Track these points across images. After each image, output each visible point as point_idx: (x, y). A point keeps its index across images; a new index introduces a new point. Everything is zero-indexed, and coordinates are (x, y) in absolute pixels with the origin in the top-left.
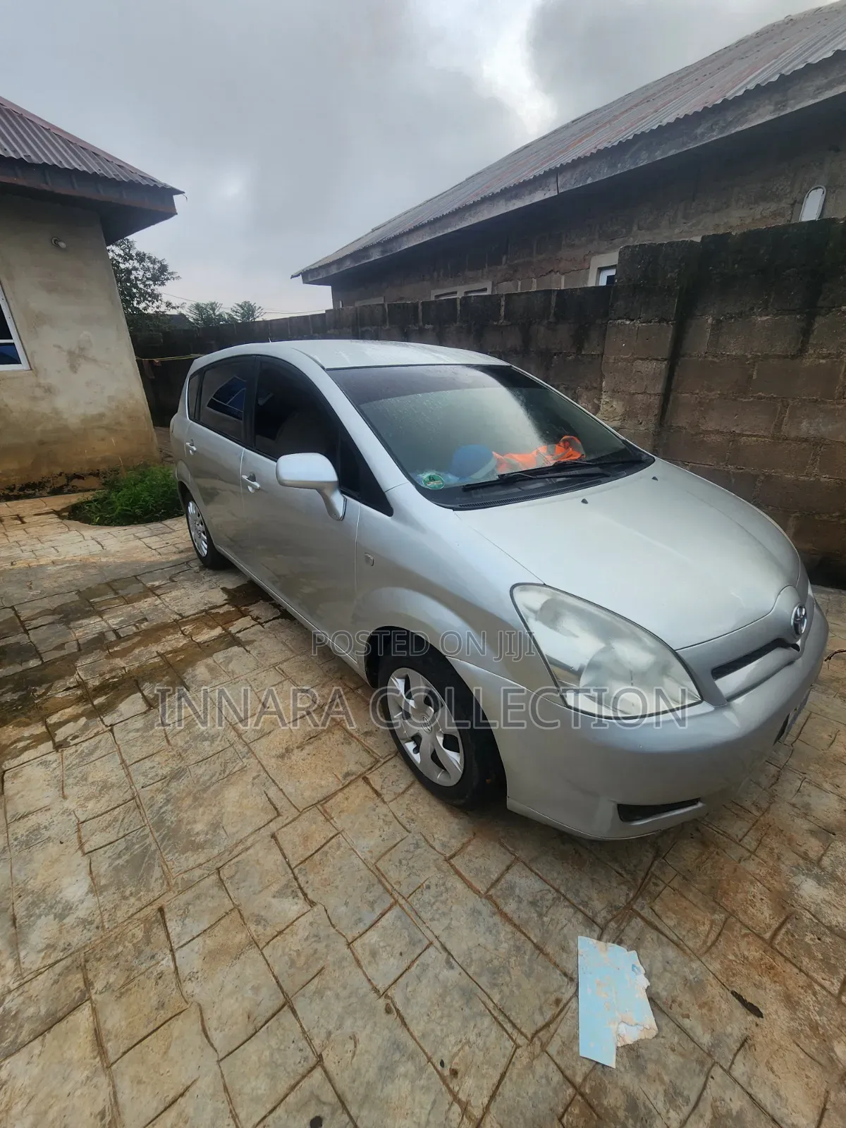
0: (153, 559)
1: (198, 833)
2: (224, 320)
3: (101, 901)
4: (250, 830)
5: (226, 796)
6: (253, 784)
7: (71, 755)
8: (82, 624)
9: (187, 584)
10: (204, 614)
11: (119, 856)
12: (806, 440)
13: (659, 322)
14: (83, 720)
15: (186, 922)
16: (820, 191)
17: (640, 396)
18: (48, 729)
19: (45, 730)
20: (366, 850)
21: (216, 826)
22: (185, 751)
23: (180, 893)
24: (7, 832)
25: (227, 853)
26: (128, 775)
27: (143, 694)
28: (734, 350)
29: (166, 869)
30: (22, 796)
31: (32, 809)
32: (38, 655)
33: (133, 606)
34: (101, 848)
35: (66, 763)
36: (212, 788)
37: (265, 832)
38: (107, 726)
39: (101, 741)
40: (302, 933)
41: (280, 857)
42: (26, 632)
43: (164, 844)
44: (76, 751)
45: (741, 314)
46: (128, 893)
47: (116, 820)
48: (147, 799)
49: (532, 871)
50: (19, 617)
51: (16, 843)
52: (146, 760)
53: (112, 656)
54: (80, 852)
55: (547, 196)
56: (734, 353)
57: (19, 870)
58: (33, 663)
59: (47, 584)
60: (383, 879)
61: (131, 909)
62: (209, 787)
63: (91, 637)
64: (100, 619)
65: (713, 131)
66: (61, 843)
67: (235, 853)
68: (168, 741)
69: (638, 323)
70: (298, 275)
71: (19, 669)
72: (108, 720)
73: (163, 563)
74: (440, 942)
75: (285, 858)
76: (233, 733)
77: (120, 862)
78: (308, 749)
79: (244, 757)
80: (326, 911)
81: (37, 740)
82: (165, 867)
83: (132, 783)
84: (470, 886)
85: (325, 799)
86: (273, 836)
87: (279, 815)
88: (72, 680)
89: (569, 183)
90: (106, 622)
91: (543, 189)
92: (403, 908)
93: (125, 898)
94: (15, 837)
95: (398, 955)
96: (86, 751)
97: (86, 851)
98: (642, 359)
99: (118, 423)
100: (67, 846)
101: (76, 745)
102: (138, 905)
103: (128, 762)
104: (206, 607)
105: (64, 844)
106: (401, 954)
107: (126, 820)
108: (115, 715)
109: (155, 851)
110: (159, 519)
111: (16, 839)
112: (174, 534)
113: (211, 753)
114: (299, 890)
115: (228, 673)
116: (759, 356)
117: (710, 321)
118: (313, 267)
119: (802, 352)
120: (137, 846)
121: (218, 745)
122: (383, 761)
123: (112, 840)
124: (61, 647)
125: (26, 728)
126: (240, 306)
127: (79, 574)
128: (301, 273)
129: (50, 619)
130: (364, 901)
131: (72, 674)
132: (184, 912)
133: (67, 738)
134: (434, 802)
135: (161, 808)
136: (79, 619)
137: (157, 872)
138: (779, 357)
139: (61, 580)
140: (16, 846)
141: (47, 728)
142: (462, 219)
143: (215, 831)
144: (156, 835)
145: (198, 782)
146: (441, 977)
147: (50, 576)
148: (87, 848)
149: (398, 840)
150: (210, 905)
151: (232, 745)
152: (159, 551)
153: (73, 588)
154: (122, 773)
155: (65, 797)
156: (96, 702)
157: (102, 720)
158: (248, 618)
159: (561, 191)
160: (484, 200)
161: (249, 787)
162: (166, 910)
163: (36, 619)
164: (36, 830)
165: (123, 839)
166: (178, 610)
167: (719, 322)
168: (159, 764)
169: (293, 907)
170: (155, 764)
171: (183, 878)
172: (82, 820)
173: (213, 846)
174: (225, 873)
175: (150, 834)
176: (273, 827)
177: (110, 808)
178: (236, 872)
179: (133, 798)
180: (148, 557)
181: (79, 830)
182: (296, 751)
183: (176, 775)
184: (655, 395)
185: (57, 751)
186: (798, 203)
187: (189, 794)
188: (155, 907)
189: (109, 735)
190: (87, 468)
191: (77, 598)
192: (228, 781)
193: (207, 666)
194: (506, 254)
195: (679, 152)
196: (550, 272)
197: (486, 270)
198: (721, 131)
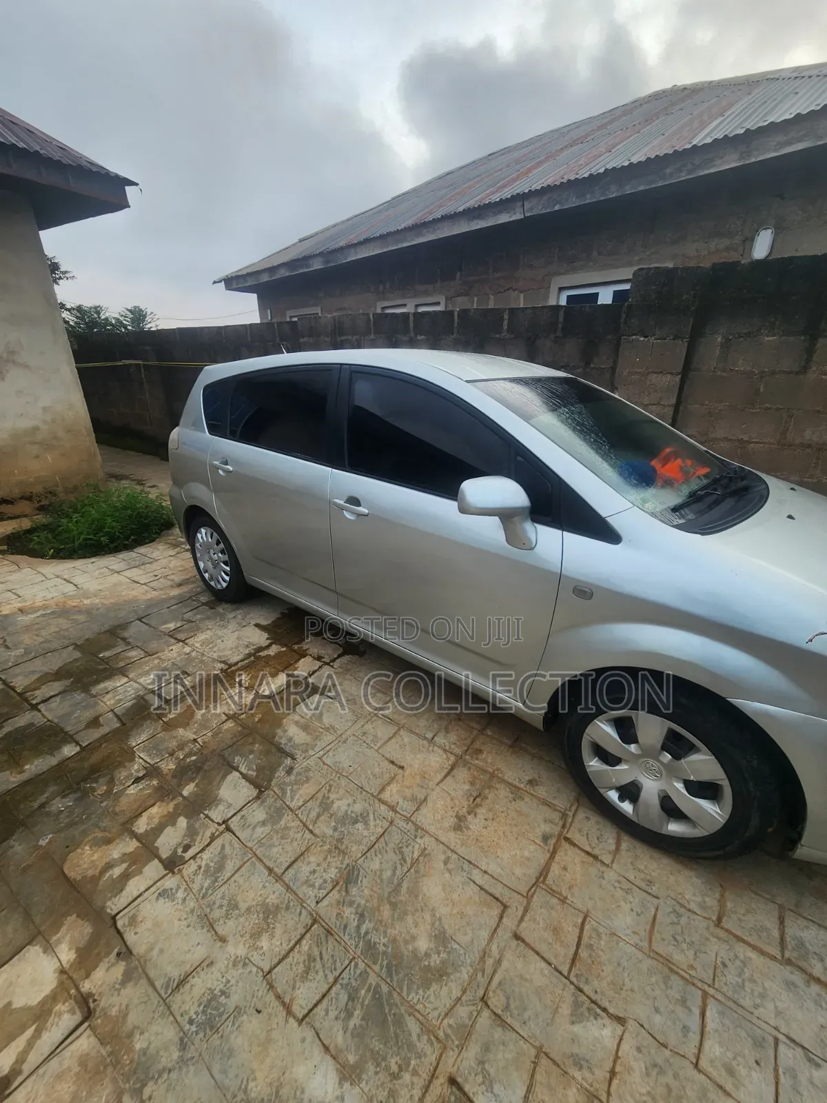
0: (149, 596)
1: (426, 954)
2: (111, 324)
3: (366, 1090)
4: (485, 934)
5: (428, 894)
6: (450, 871)
7: (195, 873)
8: (105, 688)
9: (210, 624)
10: (252, 658)
11: (349, 1015)
12: (810, 446)
13: (674, 339)
14: (182, 822)
15: (496, 1090)
16: (769, 231)
17: (654, 407)
18: (141, 843)
19: (138, 844)
20: (628, 932)
21: (441, 938)
22: (340, 840)
23: (461, 1048)
24: (171, 1013)
25: (480, 975)
26: (288, 888)
27: (241, 773)
28: (741, 366)
29: (421, 1018)
30: (162, 951)
31: (188, 968)
32: (68, 738)
33: (159, 658)
34: (316, 1005)
35: (196, 887)
36: (405, 885)
37: (504, 935)
38: (219, 824)
39: (223, 847)
40: (638, 1066)
41: (543, 965)
42: (35, 707)
43: (395, 978)
44: (200, 867)
45: (748, 334)
46: (394, 1068)
47: (311, 959)
48: (333, 919)
49: (805, 918)
50: (13, 689)
51: (194, 1028)
52: (299, 863)
53: (169, 726)
54: (291, 1020)
55: (512, 219)
56: (742, 369)
57: (224, 1072)
58: (69, 750)
59: (27, 639)
60: (673, 967)
61: (415, 1092)
62: (399, 885)
63: (129, 704)
64: (125, 680)
65: (682, 171)
66: (259, 1012)
67: (489, 971)
68: (311, 832)
69: (652, 339)
70: (220, 282)
71: (53, 761)
72: (217, 814)
73: (164, 600)
74: (784, 1034)
75: (550, 964)
76: (383, 807)
77: (355, 1021)
78: (481, 811)
79: (416, 837)
80: (642, 1026)
81: (136, 862)
82: (416, 1014)
83: (302, 902)
84: (762, 953)
85: (541, 874)
86: (517, 937)
87: (505, 907)
88: (136, 767)
89: (536, 208)
90: (135, 682)
91: (508, 212)
92: (716, 999)
93: (395, 1076)
94: (187, 1018)
95: (755, 1065)
96: (212, 864)
97: (300, 1016)
98: (656, 373)
99: (55, 438)
100: (270, 1015)
101: (194, 858)
102: (420, 1082)
103: (279, 871)
104: (251, 650)
105: (265, 1012)
106: (757, 1062)
107: (325, 957)
108: (221, 807)
109: (390, 993)
110: (128, 548)
111: (191, 1022)
112: (155, 563)
113: (373, 838)
114: (593, 1005)
115: (327, 729)
116: (766, 372)
117: (719, 339)
118: (240, 273)
119: (805, 369)
120: (363, 992)
121: (376, 827)
122: (571, 814)
123: (324, 990)
124: (95, 722)
125: (111, 847)
126: (130, 311)
127: (63, 623)
128: (224, 280)
129: (56, 687)
130: (673, 1001)
131: (132, 760)
132: (484, 1077)
133: (175, 851)
134: (656, 855)
135: (358, 927)
136: (97, 682)
137: (412, 1026)
138: (784, 372)
139: (44, 633)
140: (197, 1033)
141: (138, 840)
142: (421, 235)
143: (446, 947)
144: (377, 968)
145: (382, 880)
146: (816, 1081)
147: (28, 628)
148: (299, 1010)
149: (653, 911)
150: (509, 1056)
151: (391, 823)
152: (152, 585)
153: (66, 642)
154: (279, 887)
155: (223, 940)
156: (185, 793)
157: (207, 816)
158: (308, 659)
159: (528, 214)
160: (445, 218)
161: (447, 875)
162: (459, 1080)
163: (39, 688)
164: (211, 1001)
165: (338, 986)
166: (219, 657)
167: (728, 340)
168: (318, 865)
169: (601, 1033)
170: (313, 866)
171: (450, 1026)
172: (266, 969)
173: (456, 967)
174: (496, 1001)
175: (368, 970)
176: (509, 922)
177: (293, 942)
178: (508, 998)
179: (315, 921)
180: (141, 594)
181: (271, 987)
182: (470, 818)
183: (349, 877)
184: (669, 406)
185: (174, 873)
186: (749, 241)
187: (380, 899)
188: (442, 1079)
189: (228, 835)
190: (17, 491)
191: (78, 654)
192: (416, 872)
193: (297, 723)
194: (461, 271)
195: (648, 187)
196: (508, 289)
197: (438, 284)
198: (689, 172)
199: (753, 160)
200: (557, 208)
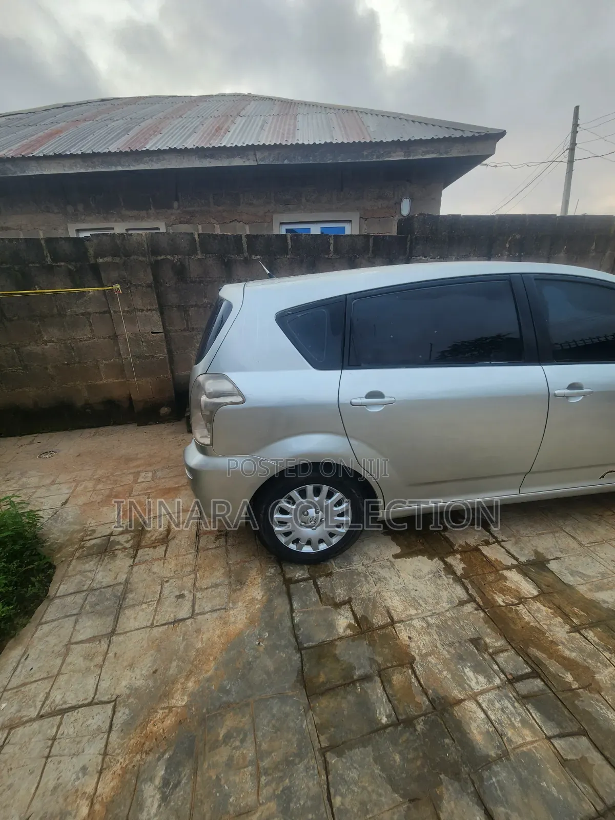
16: (408, 200)
55: (247, 164)
65: (373, 155)
89: (268, 160)
91: (242, 158)
159: (260, 163)
186: (399, 204)
194: (177, 199)
195: (353, 161)
196: (233, 221)
197: (152, 211)
198: (378, 157)
199: (411, 158)
200: (286, 162)
